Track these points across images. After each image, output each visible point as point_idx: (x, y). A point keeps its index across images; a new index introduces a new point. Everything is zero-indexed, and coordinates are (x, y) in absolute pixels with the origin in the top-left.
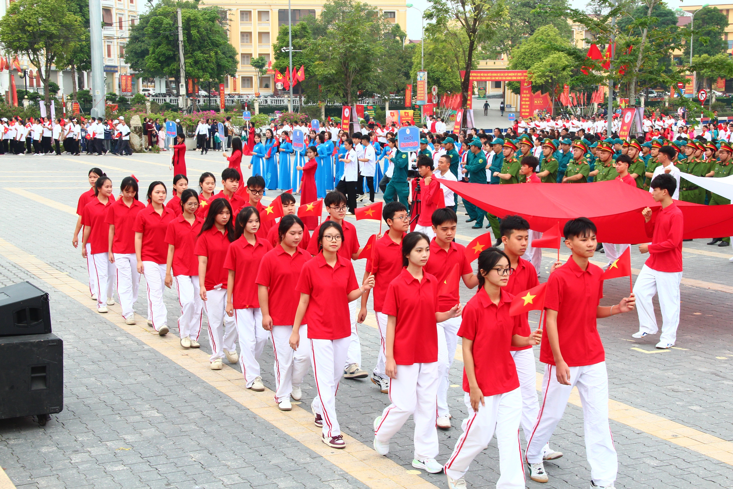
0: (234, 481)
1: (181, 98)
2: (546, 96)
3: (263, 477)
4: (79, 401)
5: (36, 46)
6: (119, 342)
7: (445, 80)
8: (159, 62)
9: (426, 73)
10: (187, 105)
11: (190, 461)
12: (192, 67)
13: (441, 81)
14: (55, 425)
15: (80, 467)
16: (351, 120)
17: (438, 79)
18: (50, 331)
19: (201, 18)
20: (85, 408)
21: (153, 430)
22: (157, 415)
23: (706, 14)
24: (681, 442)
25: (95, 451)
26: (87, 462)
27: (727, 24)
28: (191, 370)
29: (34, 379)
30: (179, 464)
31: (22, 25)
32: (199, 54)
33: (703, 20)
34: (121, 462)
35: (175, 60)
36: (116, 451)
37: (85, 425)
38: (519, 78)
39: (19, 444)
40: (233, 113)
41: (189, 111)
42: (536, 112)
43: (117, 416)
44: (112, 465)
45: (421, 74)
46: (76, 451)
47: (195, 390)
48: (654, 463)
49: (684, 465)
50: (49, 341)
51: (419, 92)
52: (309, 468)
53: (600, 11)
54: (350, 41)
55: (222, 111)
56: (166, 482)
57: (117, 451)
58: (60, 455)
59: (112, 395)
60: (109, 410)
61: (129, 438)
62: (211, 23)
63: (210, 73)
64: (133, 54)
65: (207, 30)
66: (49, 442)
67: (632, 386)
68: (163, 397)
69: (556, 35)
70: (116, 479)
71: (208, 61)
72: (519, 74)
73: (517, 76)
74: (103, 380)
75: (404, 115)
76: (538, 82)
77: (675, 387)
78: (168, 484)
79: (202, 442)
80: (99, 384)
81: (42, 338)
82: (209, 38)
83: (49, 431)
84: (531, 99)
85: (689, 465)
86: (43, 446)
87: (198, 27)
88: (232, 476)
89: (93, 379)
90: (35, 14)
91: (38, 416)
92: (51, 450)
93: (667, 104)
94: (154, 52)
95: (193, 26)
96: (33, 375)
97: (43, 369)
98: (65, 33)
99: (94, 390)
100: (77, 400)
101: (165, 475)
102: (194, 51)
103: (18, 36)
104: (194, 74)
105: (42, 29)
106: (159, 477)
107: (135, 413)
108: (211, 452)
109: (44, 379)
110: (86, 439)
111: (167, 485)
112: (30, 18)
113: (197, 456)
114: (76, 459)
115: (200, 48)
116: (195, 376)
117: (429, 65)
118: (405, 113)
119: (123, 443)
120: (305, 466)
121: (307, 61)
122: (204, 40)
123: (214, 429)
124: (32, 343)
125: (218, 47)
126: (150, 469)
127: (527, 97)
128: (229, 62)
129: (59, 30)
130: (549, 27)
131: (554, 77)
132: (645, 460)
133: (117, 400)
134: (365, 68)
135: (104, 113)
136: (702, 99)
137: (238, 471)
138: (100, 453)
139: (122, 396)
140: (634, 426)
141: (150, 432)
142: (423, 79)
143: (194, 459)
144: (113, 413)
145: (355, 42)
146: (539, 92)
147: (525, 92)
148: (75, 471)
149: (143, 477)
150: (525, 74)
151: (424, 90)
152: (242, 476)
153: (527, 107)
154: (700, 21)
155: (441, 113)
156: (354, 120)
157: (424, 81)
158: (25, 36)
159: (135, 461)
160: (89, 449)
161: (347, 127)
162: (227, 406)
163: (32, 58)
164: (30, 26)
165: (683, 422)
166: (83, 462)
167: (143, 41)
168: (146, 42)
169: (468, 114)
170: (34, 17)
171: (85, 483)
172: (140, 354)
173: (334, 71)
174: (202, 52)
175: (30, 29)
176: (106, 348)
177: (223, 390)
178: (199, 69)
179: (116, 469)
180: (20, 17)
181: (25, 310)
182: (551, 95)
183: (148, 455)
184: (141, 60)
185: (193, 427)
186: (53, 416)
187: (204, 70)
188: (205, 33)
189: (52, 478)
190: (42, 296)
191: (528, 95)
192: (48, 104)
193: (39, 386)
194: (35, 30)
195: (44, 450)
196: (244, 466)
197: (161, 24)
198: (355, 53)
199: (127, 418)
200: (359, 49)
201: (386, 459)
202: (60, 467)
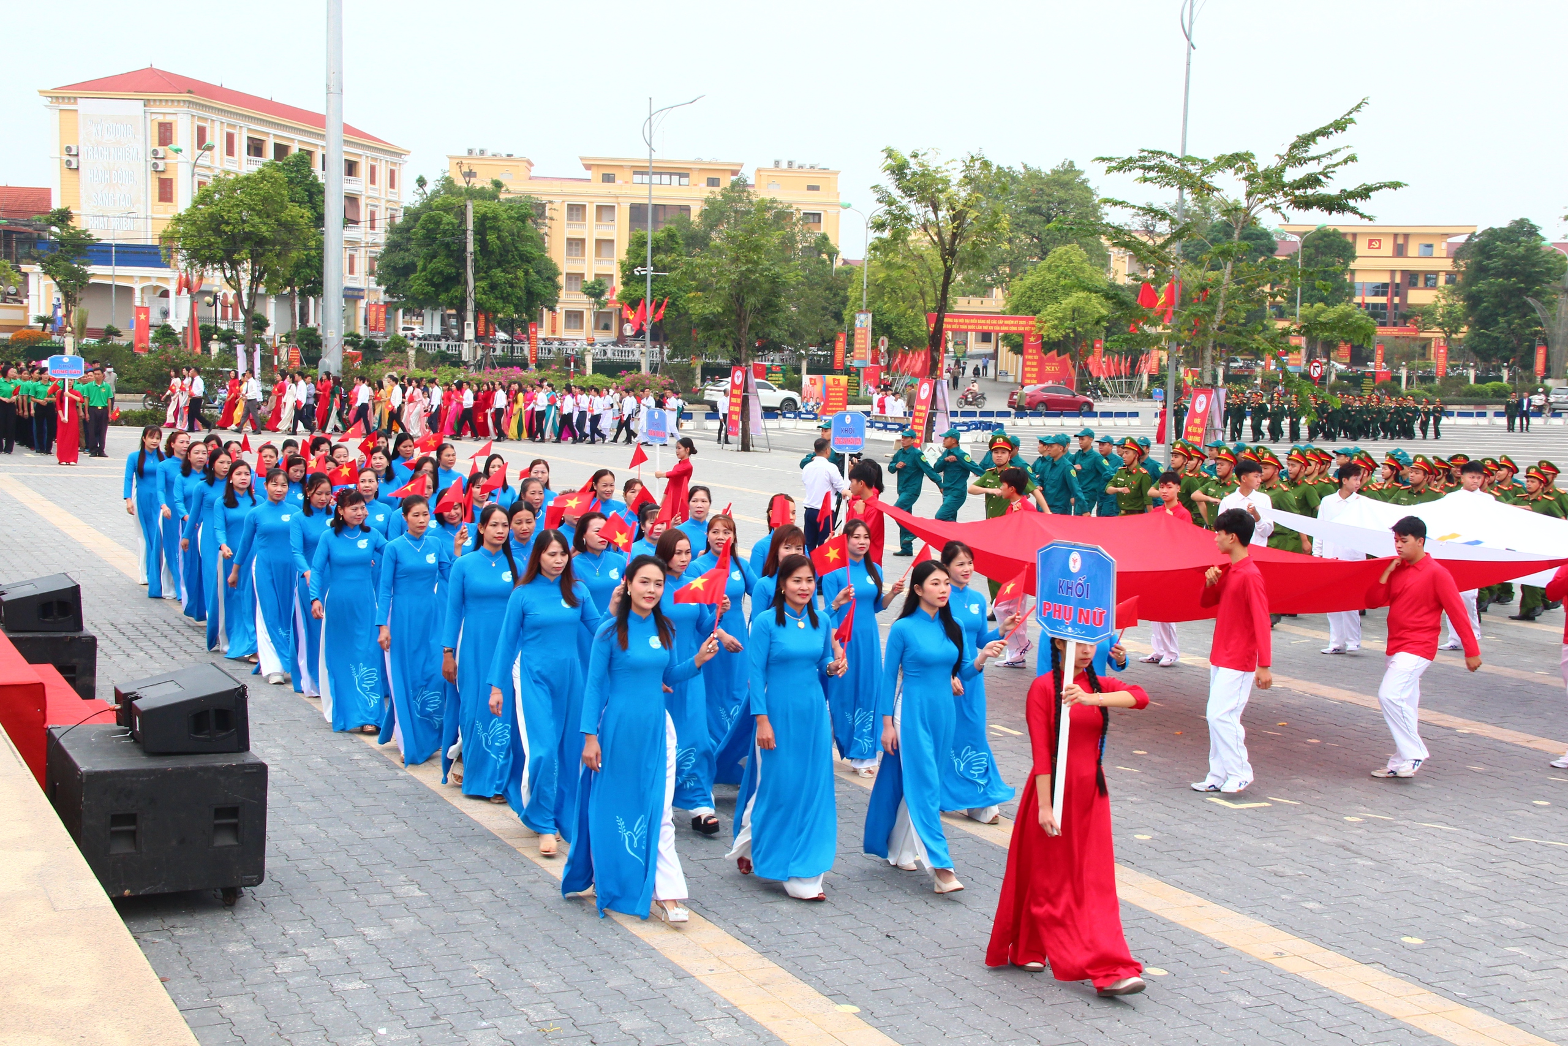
0: (545, 1015)
1: (466, 345)
2: (1065, 359)
3: (595, 1009)
4: (290, 864)
5: (236, 257)
6: (357, 762)
7: (900, 327)
8: (432, 283)
9: (870, 315)
10: (475, 357)
11: (473, 978)
12: (485, 294)
13: (895, 328)
14: (250, 905)
15: (291, 981)
16: (746, 390)
17: (889, 326)
18: (246, 748)
19: (505, 216)
20: (298, 876)
21: (412, 920)
22: (418, 893)
23: (1321, 239)
24: (1289, 965)
25: (315, 954)
26: (301, 972)
27: (1354, 258)
29: (218, 828)
30: (454, 982)
31: (216, 223)
32: (498, 274)
33: (1317, 248)
34: (358, 975)
35: (459, 282)
36: (350, 956)
37: (299, 908)
38: (1022, 329)
39: (192, 937)
40: (551, 372)
41: (479, 366)
43: (352, 893)
44: (343, 980)
45: (862, 317)
46: (284, 953)
47: (482, 852)
48: (1245, 1001)
49: (1294, 1006)
50: (244, 766)
51: (857, 346)
52: (671, 996)
53: (1154, 226)
54: (748, 262)
55: (532, 367)
56: (431, 1013)
57: (353, 955)
58: (258, 959)
59: (344, 855)
60: (339, 883)
61: (370, 931)
62: (519, 224)
63: (515, 306)
64: (391, 269)
65: (513, 235)
66: (240, 935)
67: (1209, 866)
68: (428, 863)
69: (1083, 261)
70: (349, 1005)
71: (512, 286)
72: (1022, 322)
73: (1018, 325)
74: (330, 830)
75: (831, 383)
76: (1053, 336)
77: (1279, 868)
78: (436, 1018)
79: (493, 944)
80: (323, 835)
81: (234, 760)
82: (517, 249)
83: (241, 915)
84: (1041, 364)
85: (1303, 1006)
86: (229, 941)
87: (498, 230)
88: (543, 1006)
89: (313, 827)
90: (238, 205)
91: (222, 890)
92: (243, 949)
93: (1259, 381)
94: (424, 269)
95: (491, 228)
96: (217, 822)
97: (233, 812)
98: (284, 236)
99: (314, 845)
100: (285, 863)
101: (431, 1001)
102: (490, 268)
103: (209, 240)
104: (488, 305)
105: (247, 230)
106: (421, 1004)
107: (381, 890)
108: (508, 962)
109: (234, 828)
110: (300, 932)
111: (433, 1018)
112: (229, 212)
113: (484, 969)
114: (284, 966)
115: (499, 264)
116: (482, 826)
117: (875, 302)
118: (834, 380)
119: (361, 941)
120: (665, 992)
121: (675, 289)
122: (508, 251)
123: (512, 921)
124: (216, 768)
125: (529, 262)
126: (406, 989)
127: (1033, 360)
128: (546, 287)
129: (274, 231)
130: (1072, 248)
131: (1079, 329)
132: (1231, 995)
133: (352, 866)
134: (770, 306)
135: (340, 367)
136: (1316, 375)
137: (553, 997)
138: (324, 958)
139: (360, 858)
140: (1212, 935)
141: (406, 924)
142: (864, 325)
143: (478, 974)
144: (344, 887)
145: (756, 263)
146: (1054, 352)
147: (1030, 351)
148: (281, 987)
149: (394, 1002)
150: (1031, 323)
151: (866, 343)
152: (559, 1007)
153: (1034, 376)
154: (1312, 250)
155: (894, 380)
156: (750, 390)
157: (866, 329)
158: (219, 240)
160: (305, 950)
161: (739, 401)
162: (535, 882)
163: (228, 275)
164: (228, 223)
165: (1293, 930)
166: (296, 973)
167: (408, 250)
168: (413, 251)
169: (939, 388)
170: (236, 210)
171: (298, 1009)
172: (392, 785)
173: (720, 310)
174: (503, 271)
175: (227, 229)
176: (334, 772)
178: (496, 298)
179: (350, 986)
180: (214, 209)
181: (207, 711)
182: (1072, 358)
183: (403, 965)
184: (402, 279)
185: (478, 917)
186: (246, 891)
187: (506, 299)
188: (509, 240)
189: (245, 999)
190: (236, 689)
191: (1036, 357)
192: (251, 349)
193: (225, 840)
194: (236, 231)
195: (232, 948)
196: (563, 988)
197: (439, 223)
198: (756, 280)
199: (368, 897)
200: (761, 275)
201: (802, 984)
202: (258, 979)
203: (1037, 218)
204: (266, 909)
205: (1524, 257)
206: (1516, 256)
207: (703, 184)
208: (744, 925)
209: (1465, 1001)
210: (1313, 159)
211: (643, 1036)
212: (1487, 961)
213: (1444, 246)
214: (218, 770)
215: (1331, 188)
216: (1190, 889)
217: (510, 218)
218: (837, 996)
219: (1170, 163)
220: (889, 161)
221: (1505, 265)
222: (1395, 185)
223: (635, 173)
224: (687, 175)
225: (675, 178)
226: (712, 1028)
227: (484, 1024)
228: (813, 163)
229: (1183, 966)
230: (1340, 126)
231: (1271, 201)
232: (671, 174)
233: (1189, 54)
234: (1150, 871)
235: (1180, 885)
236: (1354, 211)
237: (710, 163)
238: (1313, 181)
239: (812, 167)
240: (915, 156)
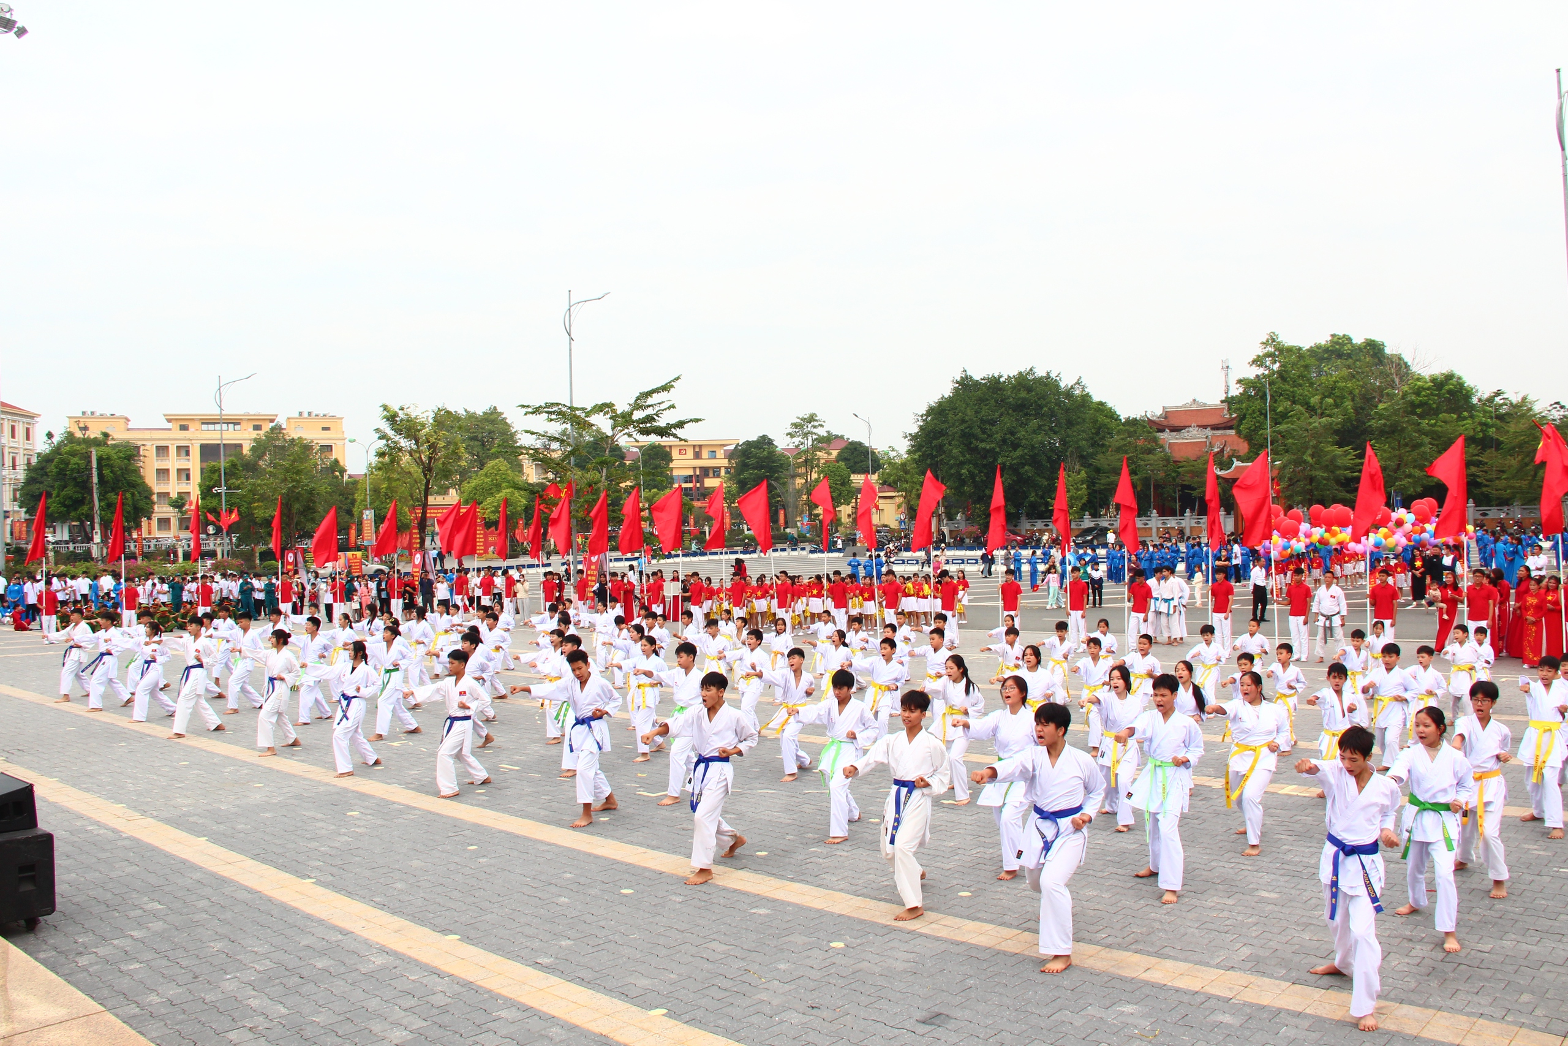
1: (95, 547)
4: (65, 900)
6: (91, 831)
8: (64, 505)
9: (372, 511)
10: (102, 555)
11: (213, 952)
12: (107, 511)
15: (91, 970)
16: (296, 565)
18: (36, 825)
19: (115, 457)
20: (77, 907)
21: (161, 923)
22: (160, 907)
25: (101, 951)
26: (96, 963)
27: (672, 460)
28: (183, 856)
29: (22, 879)
30: (201, 955)
32: (112, 497)
33: (649, 455)
34: (136, 960)
35: (88, 503)
37: (82, 926)
40: (157, 562)
41: (103, 560)
42: (491, 549)
43: (114, 912)
44: (126, 964)
45: (368, 512)
46: (80, 954)
47: (194, 877)
50: (37, 836)
51: (364, 531)
52: (342, 945)
54: (293, 481)
55: (140, 559)
56: (192, 975)
57: (128, 949)
58: (63, 960)
59: (101, 890)
60: (103, 907)
61: (134, 933)
62: (126, 462)
63: (126, 517)
64: (29, 497)
65: (122, 469)
68: (160, 888)
69: (507, 470)
70: (135, 977)
71: (123, 504)
74: (86, 875)
75: (352, 557)
76: (492, 518)
77: (684, 826)
78: (196, 977)
79: (219, 930)
80: (83, 879)
81: (29, 834)
82: (125, 479)
84: (486, 536)
85: (710, 896)
87: (111, 466)
89: (73, 875)
94: (58, 496)
96: (21, 875)
97: (32, 867)
101: (189, 968)
102: (106, 492)
106: (183, 971)
107: (134, 908)
108: (232, 940)
109: (33, 879)
110: (87, 940)
113: (218, 945)
114: (83, 961)
115: (113, 490)
116: (189, 862)
117: (375, 502)
118: (353, 555)
119: (130, 940)
120: (338, 943)
122: (119, 481)
123: (228, 915)
125: (134, 487)
126: (170, 964)
127: (480, 534)
128: (144, 503)
130: (499, 462)
131: (508, 513)
133: (109, 896)
134: (310, 509)
137: (268, 955)
138: (108, 953)
139: (113, 890)
140: (654, 868)
141: (158, 926)
142: (369, 517)
143: (216, 949)
144: (108, 909)
145: (298, 482)
147: (479, 528)
148: (85, 974)
149: (165, 972)
150: (478, 510)
151: (370, 529)
152: (274, 961)
153: (482, 544)
154: (647, 457)
156: (299, 565)
157: (370, 520)
159: (151, 957)
160: (95, 950)
162: (236, 890)
166: (91, 964)
167: (42, 483)
168: (46, 483)
169: (426, 556)
171: (101, 985)
172: (120, 843)
177: (226, 874)
179: (132, 967)
181: (8, 803)
182: (505, 531)
183: (163, 950)
184: (37, 503)
186: (44, 918)
190: (26, 788)
191: (482, 532)
193: (27, 887)
196: (273, 949)
197: (68, 464)
198: (299, 493)
199: (126, 913)
200: (303, 489)
201: (421, 928)
202: (67, 971)
203: (476, 443)
204: (58, 928)
205: (767, 458)
206: (763, 457)
207: (251, 429)
208: (378, 899)
209: (792, 880)
210: (649, 406)
211: (331, 969)
212: (801, 857)
213: (722, 451)
214: (19, 841)
215: (661, 422)
216: (637, 844)
217: (120, 458)
218: (445, 931)
219: (564, 409)
220: (385, 413)
221: (757, 462)
222: (697, 420)
223: (203, 423)
224: (239, 424)
225: (231, 426)
226: (373, 959)
227: (228, 976)
228: (325, 413)
229: (642, 886)
230: (666, 388)
231: (626, 431)
232: (228, 423)
233: (570, 344)
234: (612, 837)
235: (631, 843)
236: (675, 436)
237: (255, 415)
238: (650, 419)
239: (324, 415)
240: (402, 409)
